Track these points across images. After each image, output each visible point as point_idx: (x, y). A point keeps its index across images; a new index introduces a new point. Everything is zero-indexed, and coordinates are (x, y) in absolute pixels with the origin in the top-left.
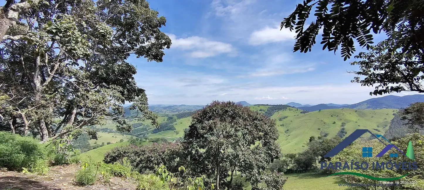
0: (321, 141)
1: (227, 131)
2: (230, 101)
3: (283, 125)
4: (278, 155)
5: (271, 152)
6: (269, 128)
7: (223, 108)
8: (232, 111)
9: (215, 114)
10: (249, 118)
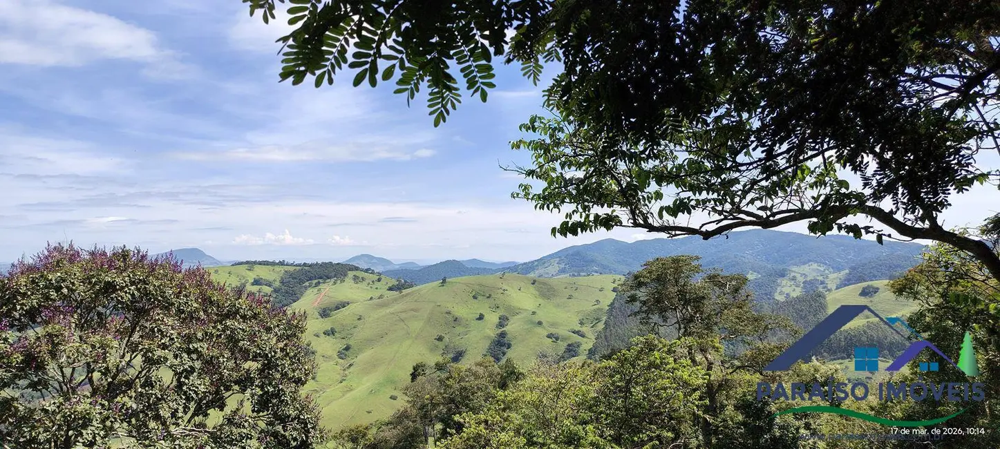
0: (444, 375)
1: (107, 369)
2: (127, 248)
3: (331, 333)
4: (307, 437)
5: (283, 427)
6: (281, 345)
7: (93, 276)
8: (132, 288)
9: (55, 300)
10: (205, 311)
